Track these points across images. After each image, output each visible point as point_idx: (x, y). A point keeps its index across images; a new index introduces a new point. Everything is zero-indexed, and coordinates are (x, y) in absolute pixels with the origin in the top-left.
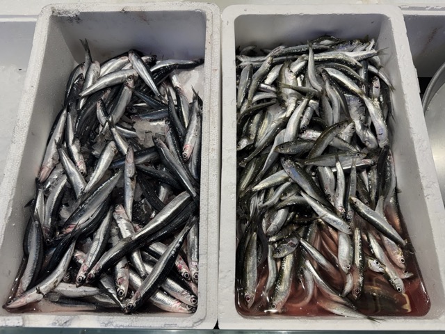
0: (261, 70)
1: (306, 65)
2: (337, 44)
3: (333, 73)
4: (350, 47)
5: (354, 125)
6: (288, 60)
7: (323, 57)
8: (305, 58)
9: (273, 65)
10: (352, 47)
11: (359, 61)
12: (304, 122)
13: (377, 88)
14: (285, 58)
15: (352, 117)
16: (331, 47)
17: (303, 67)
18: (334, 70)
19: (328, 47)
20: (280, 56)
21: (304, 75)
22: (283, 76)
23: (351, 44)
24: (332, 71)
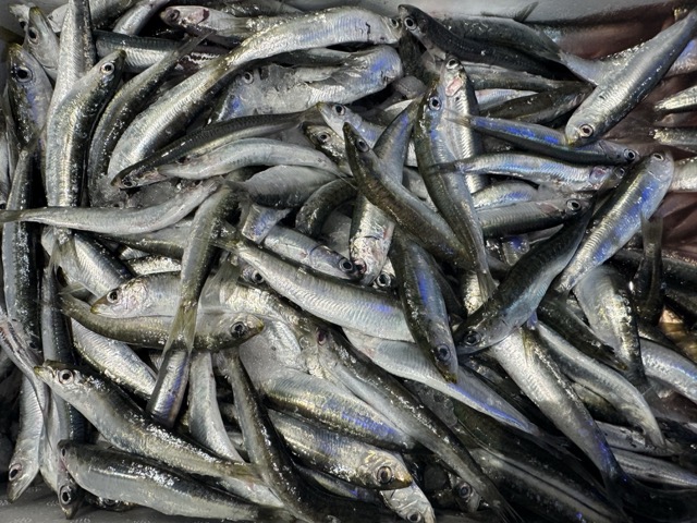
0: (95, 410)
1: (89, 237)
2: (18, 125)
3: (133, 149)
4: (36, 85)
5: (330, 105)
6: (57, 301)
7: (65, 177)
8: (63, 239)
9: (74, 361)
10: (38, 73)
11: (97, 59)
12: (324, 266)
13: (206, 15)
14: (47, 312)
15: (300, 107)
16: (24, 145)
17: (97, 250)
18: (122, 143)
19: (24, 154)
20: (37, 329)
21: (123, 247)
22: (129, 326)
23: (23, 74)
24: (127, 151)
